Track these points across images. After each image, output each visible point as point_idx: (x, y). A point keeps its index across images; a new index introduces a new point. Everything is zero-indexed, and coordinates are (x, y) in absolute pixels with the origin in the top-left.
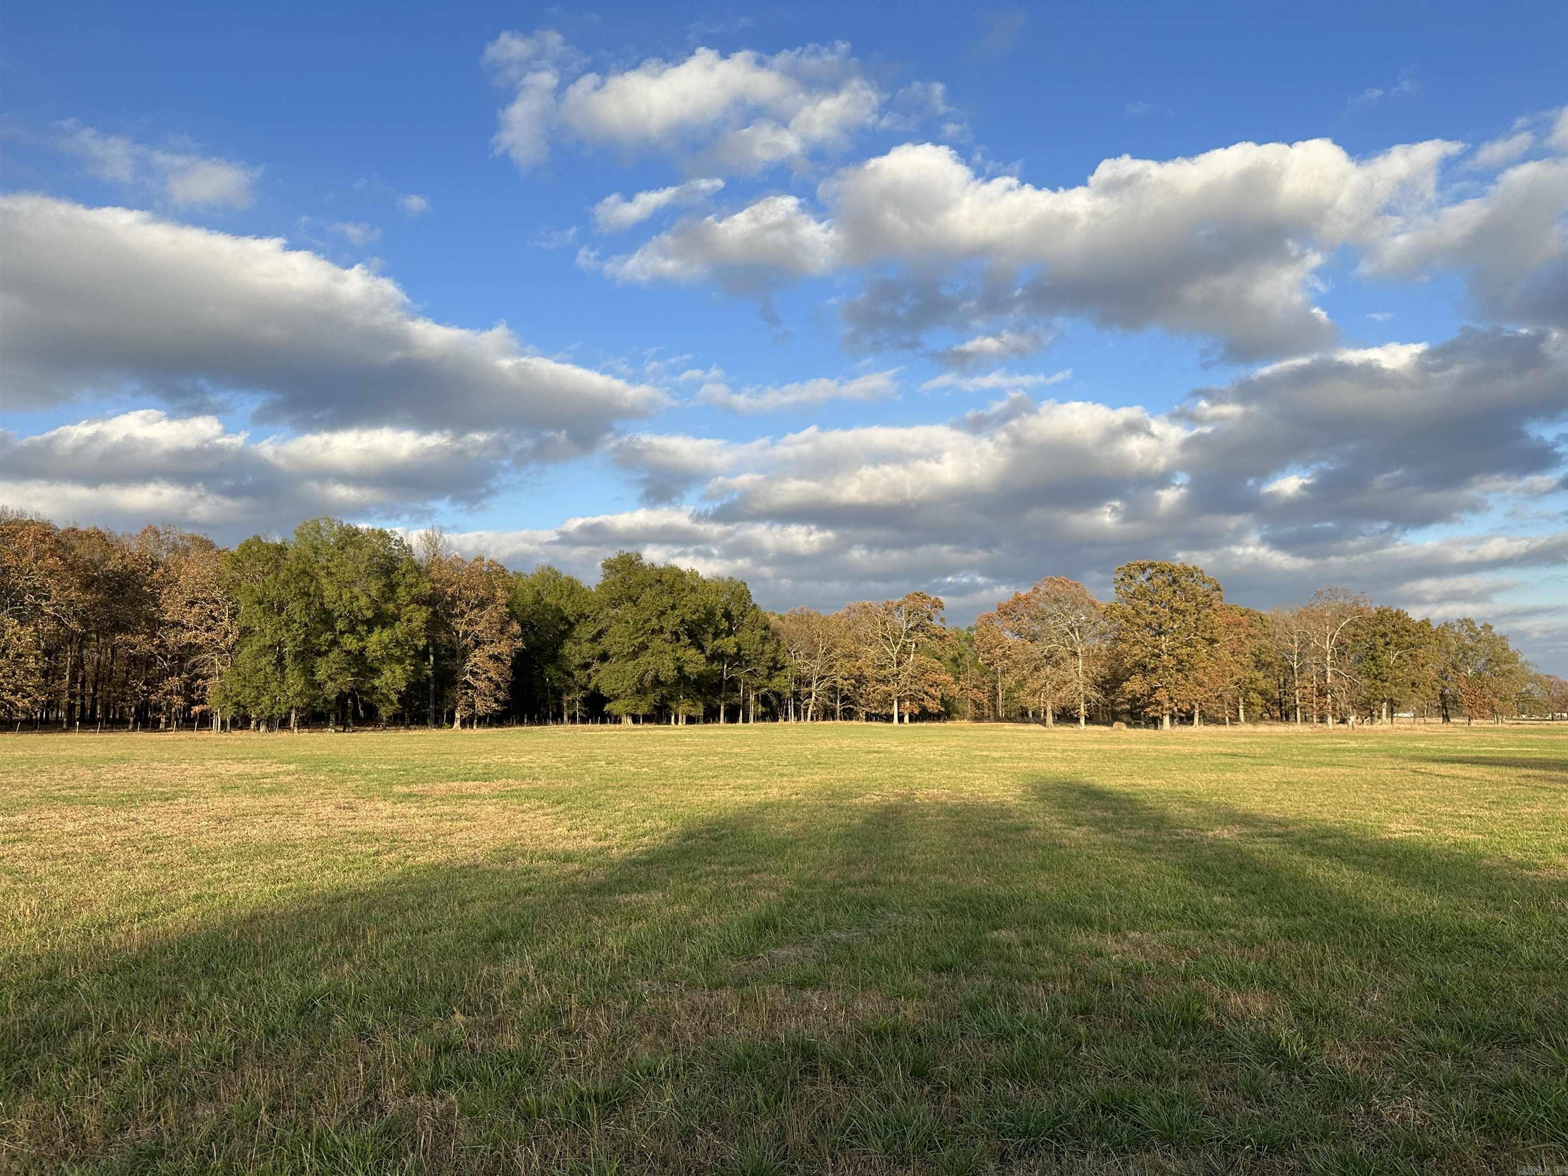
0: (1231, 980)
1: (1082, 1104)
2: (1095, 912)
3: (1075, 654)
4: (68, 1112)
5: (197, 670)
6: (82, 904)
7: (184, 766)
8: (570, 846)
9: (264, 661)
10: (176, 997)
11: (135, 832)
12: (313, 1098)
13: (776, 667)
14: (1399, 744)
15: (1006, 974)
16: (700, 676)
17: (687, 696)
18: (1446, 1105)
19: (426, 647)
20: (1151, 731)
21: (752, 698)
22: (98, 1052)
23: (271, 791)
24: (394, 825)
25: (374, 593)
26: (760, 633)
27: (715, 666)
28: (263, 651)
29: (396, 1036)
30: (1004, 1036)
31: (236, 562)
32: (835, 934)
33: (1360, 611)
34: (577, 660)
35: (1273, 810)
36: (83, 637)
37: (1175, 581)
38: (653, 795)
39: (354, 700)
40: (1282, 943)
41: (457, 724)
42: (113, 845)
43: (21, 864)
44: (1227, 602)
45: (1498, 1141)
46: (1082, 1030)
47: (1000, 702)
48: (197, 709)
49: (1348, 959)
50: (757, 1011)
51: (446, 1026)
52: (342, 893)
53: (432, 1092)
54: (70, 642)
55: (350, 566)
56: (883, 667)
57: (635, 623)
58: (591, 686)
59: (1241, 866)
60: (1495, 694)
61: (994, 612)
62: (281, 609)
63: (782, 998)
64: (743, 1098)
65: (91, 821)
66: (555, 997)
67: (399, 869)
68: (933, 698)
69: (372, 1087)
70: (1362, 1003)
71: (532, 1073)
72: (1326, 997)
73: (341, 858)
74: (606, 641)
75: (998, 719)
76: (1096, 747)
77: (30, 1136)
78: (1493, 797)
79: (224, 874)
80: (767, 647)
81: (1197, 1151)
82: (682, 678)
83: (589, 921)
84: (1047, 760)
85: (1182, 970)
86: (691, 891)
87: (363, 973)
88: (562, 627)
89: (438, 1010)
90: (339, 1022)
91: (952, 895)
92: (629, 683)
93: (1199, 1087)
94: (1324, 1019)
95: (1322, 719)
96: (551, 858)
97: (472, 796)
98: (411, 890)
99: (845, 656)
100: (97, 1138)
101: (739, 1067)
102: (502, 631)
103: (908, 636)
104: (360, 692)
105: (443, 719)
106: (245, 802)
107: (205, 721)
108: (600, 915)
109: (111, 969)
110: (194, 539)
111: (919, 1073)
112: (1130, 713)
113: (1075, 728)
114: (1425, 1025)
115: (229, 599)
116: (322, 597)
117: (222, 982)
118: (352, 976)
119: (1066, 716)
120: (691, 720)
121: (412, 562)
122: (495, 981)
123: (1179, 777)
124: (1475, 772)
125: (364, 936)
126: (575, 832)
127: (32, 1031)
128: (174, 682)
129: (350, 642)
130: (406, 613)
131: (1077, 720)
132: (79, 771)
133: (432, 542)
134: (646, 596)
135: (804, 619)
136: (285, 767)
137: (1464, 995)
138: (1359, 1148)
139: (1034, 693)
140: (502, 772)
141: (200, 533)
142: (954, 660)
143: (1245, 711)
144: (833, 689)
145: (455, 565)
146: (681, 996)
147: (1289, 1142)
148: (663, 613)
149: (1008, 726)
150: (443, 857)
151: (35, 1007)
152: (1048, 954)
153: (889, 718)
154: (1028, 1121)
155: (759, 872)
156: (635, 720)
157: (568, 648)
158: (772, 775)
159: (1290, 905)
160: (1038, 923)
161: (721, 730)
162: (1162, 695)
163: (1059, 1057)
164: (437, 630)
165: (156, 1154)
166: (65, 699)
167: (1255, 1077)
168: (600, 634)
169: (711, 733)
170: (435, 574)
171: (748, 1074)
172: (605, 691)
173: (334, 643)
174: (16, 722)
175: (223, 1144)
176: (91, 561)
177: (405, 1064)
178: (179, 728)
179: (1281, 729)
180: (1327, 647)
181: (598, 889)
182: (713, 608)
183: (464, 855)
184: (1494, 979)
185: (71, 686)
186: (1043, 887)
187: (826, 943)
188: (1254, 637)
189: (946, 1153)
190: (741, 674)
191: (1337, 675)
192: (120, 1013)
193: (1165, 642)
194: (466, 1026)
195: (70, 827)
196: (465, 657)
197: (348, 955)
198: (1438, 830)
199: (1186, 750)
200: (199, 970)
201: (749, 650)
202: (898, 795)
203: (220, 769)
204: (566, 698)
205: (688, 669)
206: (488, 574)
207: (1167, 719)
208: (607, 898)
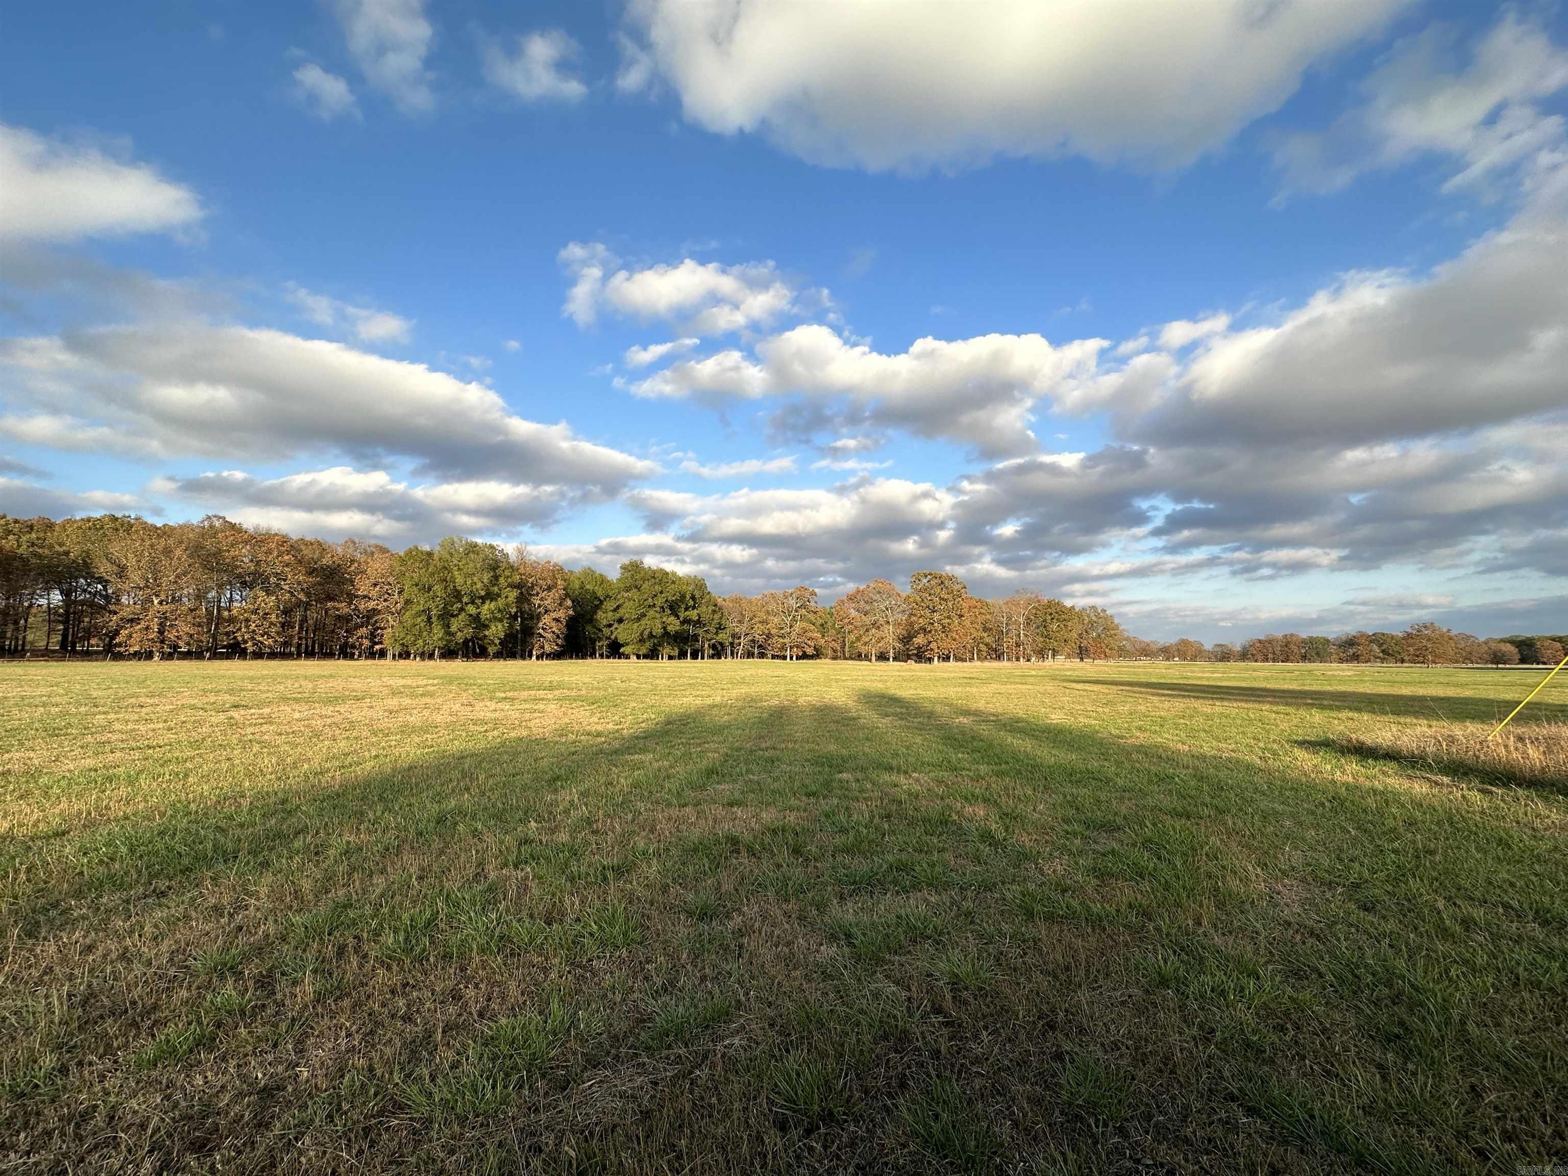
0: (966, 798)
1: (885, 866)
2: (894, 763)
3: (888, 622)
4: (293, 882)
5: (378, 625)
6: (304, 761)
7: (369, 680)
8: (600, 728)
9: (419, 620)
10: (362, 814)
11: (338, 719)
12: (445, 871)
13: (720, 628)
14: (1057, 673)
15: (846, 797)
16: (676, 632)
17: (669, 644)
18: (1077, 864)
19: (516, 613)
20: (927, 665)
21: (706, 646)
22: (312, 846)
23: (422, 695)
24: (497, 715)
25: (485, 581)
26: (711, 608)
27: (685, 627)
28: (418, 614)
29: (495, 835)
30: (843, 831)
31: (402, 561)
32: (751, 777)
33: (1039, 601)
34: (605, 622)
35: (991, 708)
36: (308, 603)
37: (942, 583)
38: (648, 700)
39: (473, 643)
40: (994, 778)
41: (534, 658)
42: (324, 726)
43: (266, 737)
44: (969, 596)
45: (1103, 881)
46: (886, 826)
47: (847, 649)
48: (377, 647)
49: (1028, 786)
50: (706, 819)
51: (525, 829)
52: (465, 754)
53: (516, 867)
54: (299, 606)
55: (471, 565)
56: (782, 629)
57: (639, 601)
58: (613, 637)
59: (973, 737)
60: (1107, 647)
61: (845, 598)
62: (430, 589)
63: (720, 812)
64: (697, 867)
65: (311, 712)
66: (590, 812)
67: (499, 740)
68: (810, 646)
69: (480, 864)
70: (1034, 810)
71: (575, 855)
72: (1016, 807)
73: (464, 734)
74: (622, 611)
75: (846, 659)
76: (898, 673)
77: (269, 897)
78: (1105, 701)
79: (393, 743)
80: (716, 617)
81: (946, 890)
82: (666, 634)
83: (610, 769)
84: (871, 681)
85: (940, 793)
86: (669, 753)
87: (476, 799)
88: (596, 603)
89: (520, 820)
90: (461, 827)
91: (817, 755)
92: (635, 636)
93: (948, 856)
94: (1015, 819)
95: (1018, 659)
96: (588, 735)
97: (542, 699)
98: (506, 752)
99: (760, 622)
100: (311, 897)
101: (695, 850)
102: (560, 605)
103: (796, 611)
104: (477, 639)
105: (525, 655)
106: (407, 701)
107: (382, 654)
108: (616, 766)
109: (321, 798)
110: (377, 546)
111: (796, 852)
112: (916, 655)
113: (888, 663)
114: (1066, 821)
115: (398, 583)
116: (455, 582)
117: (390, 805)
118: (469, 801)
119: (882, 657)
120: (671, 658)
121: (509, 563)
122: (554, 804)
123: (942, 690)
124: (1096, 688)
125: (477, 778)
126: (602, 721)
127: (271, 835)
128: (363, 631)
129: (471, 609)
130: (505, 592)
131: (888, 659)
132: (303, 683)
133: (520, 551)
134: (646, 586)
135: (737, 601)
136: (431, 681)
137: (1087, 805)
138: (1032, 887)
139: (865, 644)
140: (560, 686)
141: (380, 543)
142: (822, 625)
143: (978, 654)
144: (753, 641)
145: (535, 565)
146: (663, 811)
147: (995, 885)
148: (655, 596)
149: (850, 662)
150: (525, 733)
151: (273, 822)
152: (869, 786)
153: (785, 658)
154: (855, 876)
155: (708, 743)
156: (638, 657)
157: (600, 615)
158: (717, 689)
159: (998, 758)
160: (863, 769)
161: (688, 664)
162: (933, 645)
163: (873, 841)
164: (522, 603)
165: (348, 906)
166: (296, 640)
167: (978, 850)
168: (618, 607)
169: (682, 665)
170: (522, 571)
171: (700, 853)
172: (621, 641)
173: (462, 609)
174: (264, 654)
175: (389, 899)
176: (313, 559)
177: (500, 851)
178: (367, 658)
179: (996, 664)
180: (1021, 620)
181: (616, 752)
182: (685, 593)
183: (537, 732)
184: (1103, 797)
185: (299, 633)
186: (867, 750)
187: (746, 782)
188: (983, 614)
189: (810, 895)
190: (700, 632)
191: (1026, 635)
192: (326, 824)
193: (936, 616)
194: (537, 829)
195: (297, 715)
196: (539, 619)
197: (467, 789)
198: (1076, 718)
199: (946, 675)
200: (376, 798)
201: (705, 618)
202: (788, 700)
203: (391, 682)
204: (598, 644)
205: (669, 628)
206: (553, 571)
207: (936, 658)
208: (621, 757)
